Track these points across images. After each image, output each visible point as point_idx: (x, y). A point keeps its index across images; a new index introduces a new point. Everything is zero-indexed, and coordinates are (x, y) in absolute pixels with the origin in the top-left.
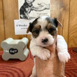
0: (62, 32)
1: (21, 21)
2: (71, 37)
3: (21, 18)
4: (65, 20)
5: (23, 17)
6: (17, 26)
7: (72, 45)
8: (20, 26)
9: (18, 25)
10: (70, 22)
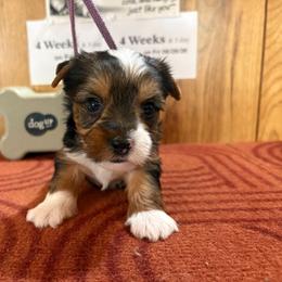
0: (232, 69)
1: (53, 23)
2: (274, 95)
3: (54, 11)
4: (244, 17)
5: (62, 10)
6: (39, 47)
7: (275, 133)
8: (49, 45)
9: (42, 45)
10: (268, 26)
